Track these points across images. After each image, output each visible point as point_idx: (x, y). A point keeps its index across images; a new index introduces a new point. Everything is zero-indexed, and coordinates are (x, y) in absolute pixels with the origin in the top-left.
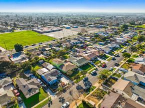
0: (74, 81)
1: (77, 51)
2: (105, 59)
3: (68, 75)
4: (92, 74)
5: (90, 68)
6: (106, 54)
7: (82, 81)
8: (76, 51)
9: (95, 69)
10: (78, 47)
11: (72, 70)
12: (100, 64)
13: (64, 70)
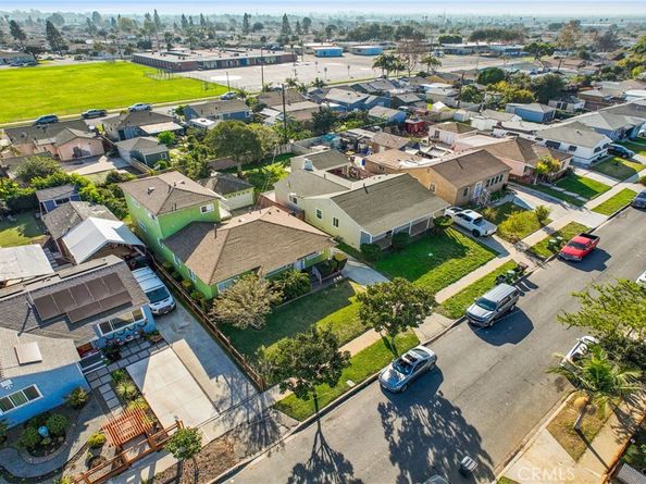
0: (277, 395)
1: (356, 146)
2: (579, 205)
3: (226, 326)
4: (477, 325)
5: (453, 263)
6: (579, 172)
7: (374, 395)
8: (356, 143)
9: (501, 279)
10: (368, 124)
11: (280, 275)
12: (540, 236)
13: (201, 266)
